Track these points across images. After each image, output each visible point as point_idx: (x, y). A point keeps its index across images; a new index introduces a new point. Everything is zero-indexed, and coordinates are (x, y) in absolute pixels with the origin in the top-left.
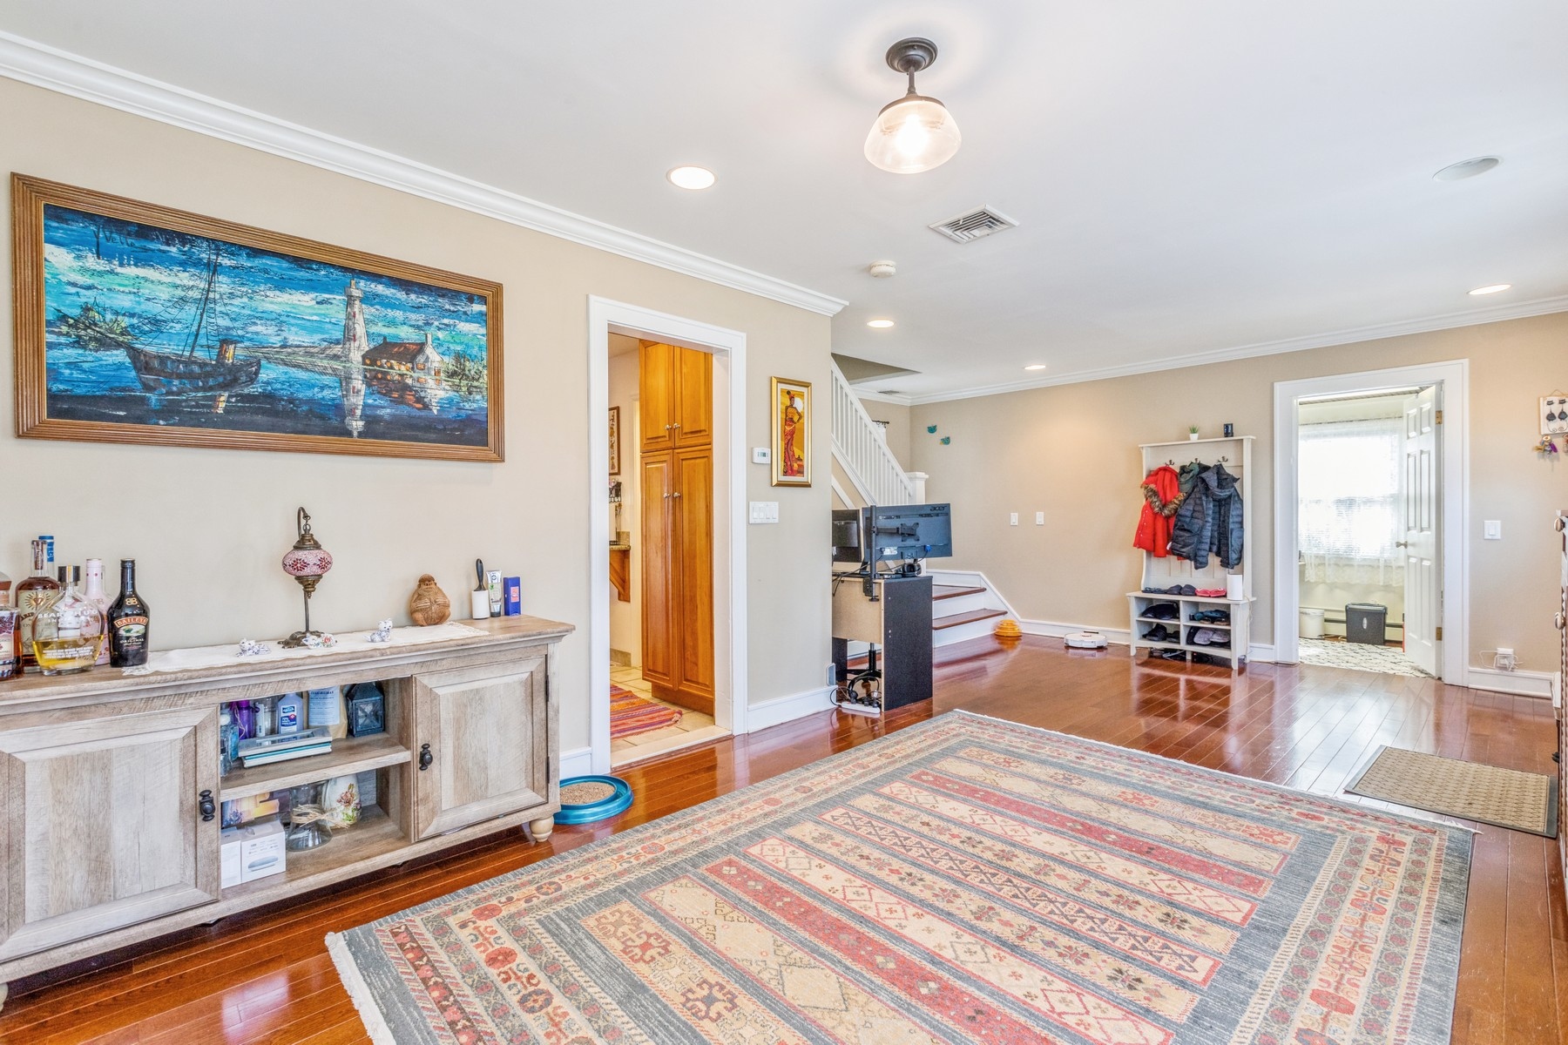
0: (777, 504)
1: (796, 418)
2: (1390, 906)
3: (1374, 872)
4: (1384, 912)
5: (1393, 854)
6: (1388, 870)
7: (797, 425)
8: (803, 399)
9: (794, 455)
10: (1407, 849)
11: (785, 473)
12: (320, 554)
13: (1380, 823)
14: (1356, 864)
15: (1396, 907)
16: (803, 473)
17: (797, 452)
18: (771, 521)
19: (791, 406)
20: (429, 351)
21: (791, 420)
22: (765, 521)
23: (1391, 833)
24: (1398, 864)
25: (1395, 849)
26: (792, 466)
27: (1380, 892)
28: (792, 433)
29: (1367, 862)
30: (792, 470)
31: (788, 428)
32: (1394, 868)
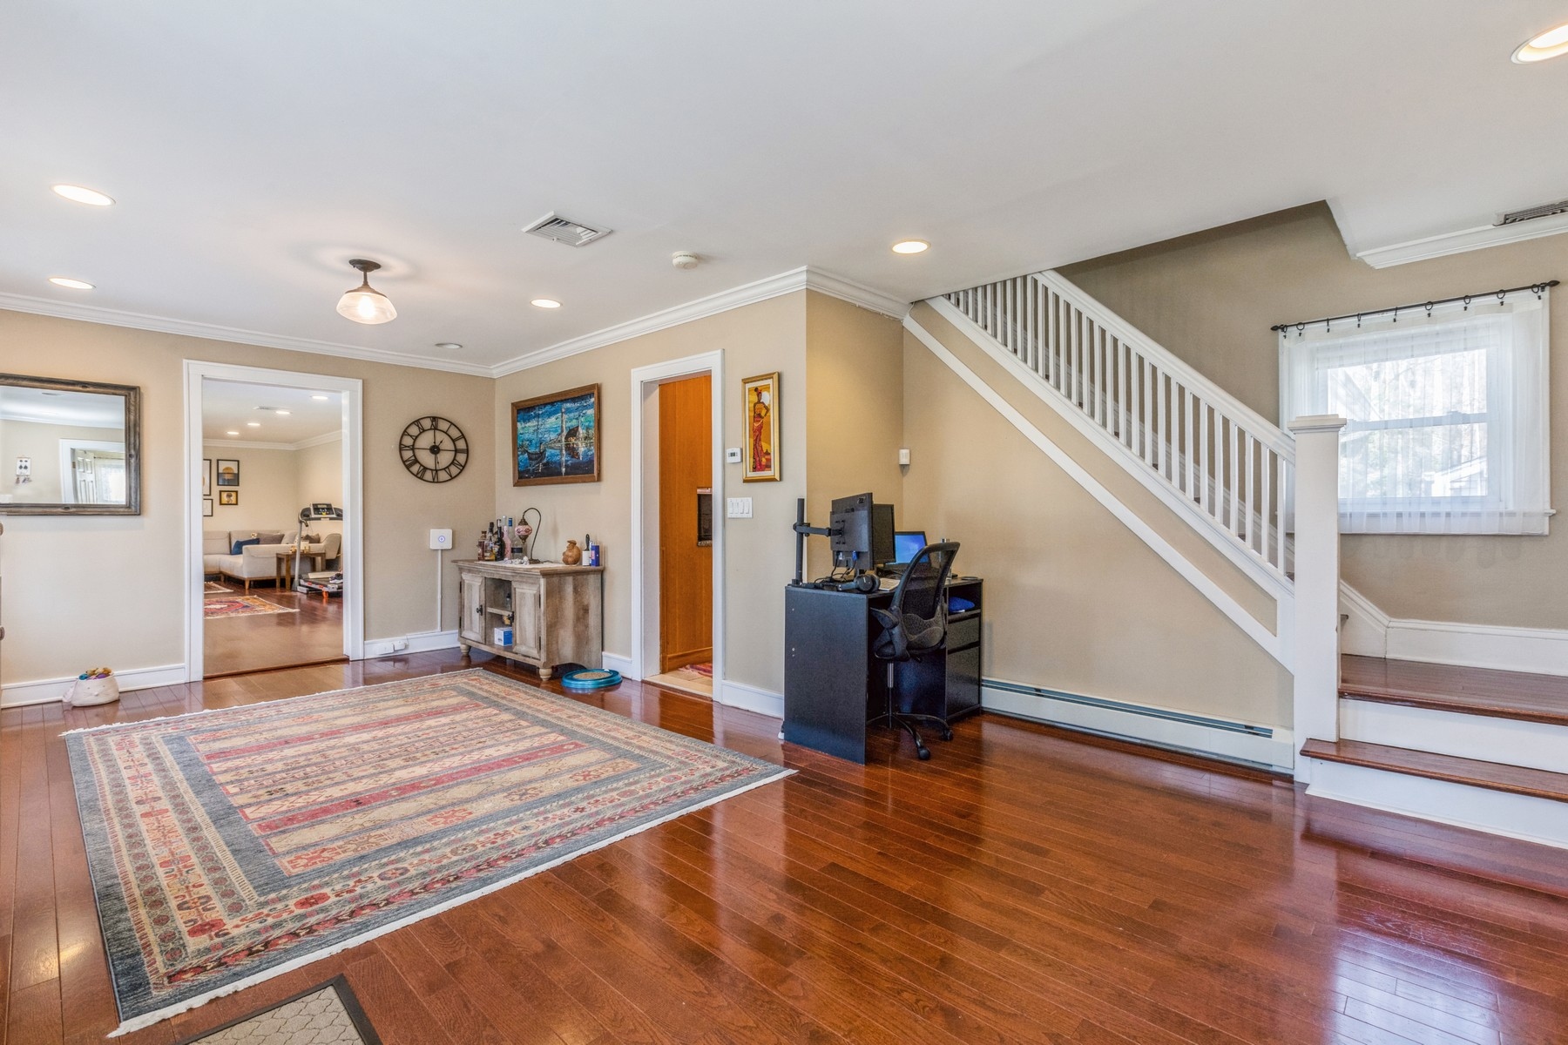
0: (750, 499)
1: (763, 414)
2: (160, 872)
3: (194, 886)
4: (161, 865)
5: (193, 915)
6: (184, 896)
7: (764, 420)
8: (769, 392)
9: (762, 450)
10: (184, 929)
11: (755, 469)
12: (527, 527)
13: (240, 946)
14: (216, 882)
15: (155, 873)
16: (770, 467)
17: (765, 447)
18: (745, 516)
19: (759, 402)
20: (580, 429)
21: (759, 415)
22: (739, 516)
23: (217, 940)
24: (180, 907)
25: (195, 921)
26: (760, 461)
27: (176, 876)
28: (761, 427)
29: (207, 890)
30: (760, 464)
31: (756, 425)
32: (180, 901)
